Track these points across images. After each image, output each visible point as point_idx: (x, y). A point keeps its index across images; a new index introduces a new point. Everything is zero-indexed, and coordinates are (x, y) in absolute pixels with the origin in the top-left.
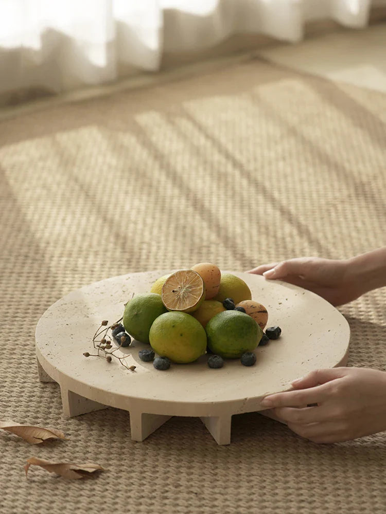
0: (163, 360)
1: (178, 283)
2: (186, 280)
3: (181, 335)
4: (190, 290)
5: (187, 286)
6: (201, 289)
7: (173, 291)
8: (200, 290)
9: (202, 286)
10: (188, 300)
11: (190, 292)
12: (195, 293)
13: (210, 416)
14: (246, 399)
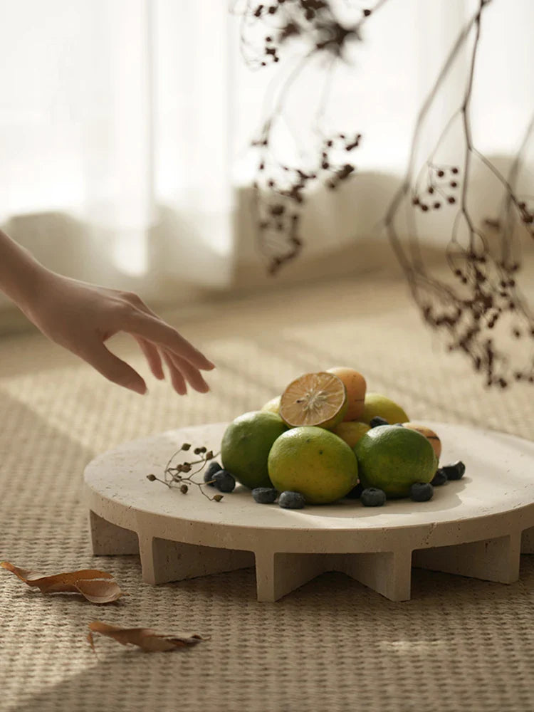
0: (293, 493)
1: (305, 391)
2: (318, 385)
3: (321, 453)
4: (325, 397)
5: (320, 392)
6: (342, 394)
7: (298, 402)
8: (341, 397)
9: (343, 391)
10: (322, 411)
11: (325, 400)
12: (333, 401)
13: (379, 551)
14: (433, 524)
